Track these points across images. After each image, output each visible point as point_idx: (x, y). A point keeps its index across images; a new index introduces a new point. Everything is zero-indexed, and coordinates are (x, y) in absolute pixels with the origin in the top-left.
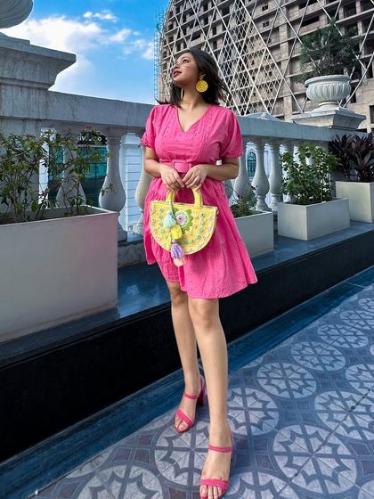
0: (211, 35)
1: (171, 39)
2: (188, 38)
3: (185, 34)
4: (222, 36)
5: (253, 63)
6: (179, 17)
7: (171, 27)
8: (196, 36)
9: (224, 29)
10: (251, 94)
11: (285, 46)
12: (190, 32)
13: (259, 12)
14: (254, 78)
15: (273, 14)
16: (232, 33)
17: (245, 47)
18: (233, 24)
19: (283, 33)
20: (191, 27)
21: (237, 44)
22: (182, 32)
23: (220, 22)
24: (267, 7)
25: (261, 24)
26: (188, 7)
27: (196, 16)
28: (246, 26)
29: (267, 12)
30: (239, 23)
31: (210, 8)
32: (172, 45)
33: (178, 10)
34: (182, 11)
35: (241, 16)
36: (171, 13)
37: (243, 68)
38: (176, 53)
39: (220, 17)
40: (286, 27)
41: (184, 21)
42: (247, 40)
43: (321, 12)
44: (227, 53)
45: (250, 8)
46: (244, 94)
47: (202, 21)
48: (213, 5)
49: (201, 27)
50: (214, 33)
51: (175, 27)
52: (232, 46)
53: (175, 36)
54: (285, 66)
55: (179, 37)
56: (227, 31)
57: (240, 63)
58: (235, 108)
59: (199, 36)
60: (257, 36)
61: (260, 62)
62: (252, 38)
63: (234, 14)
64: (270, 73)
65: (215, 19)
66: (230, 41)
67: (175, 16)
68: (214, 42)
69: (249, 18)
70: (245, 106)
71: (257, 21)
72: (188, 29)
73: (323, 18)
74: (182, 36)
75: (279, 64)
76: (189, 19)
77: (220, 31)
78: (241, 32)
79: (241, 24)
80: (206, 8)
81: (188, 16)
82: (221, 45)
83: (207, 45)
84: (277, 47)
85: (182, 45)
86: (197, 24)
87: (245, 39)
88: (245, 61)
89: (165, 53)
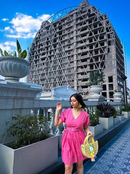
0: (49, 55)
1: (33, 54)
2: (40, 54)
3: (39, 53)
4: (53, 56)
5: (64, 67)
6: (37, 46)
7: (34, 49)
8: (43, 54)
9: (54, 53)
10: (63, 78)
11: (75, 62)
12: (41, 52)
13: (67, 49)
14: (64, 72)
15: (72, 50)
16: (57, 55)
17: (62, 61)
18: (57, 52)
19: (75, 57)
20: (42, 50)
21: (59, 59)
22: (38, 52)
23: (53, 50)
24: (70, 47)
25: (67, 53)
26: (41, 43)
27: (44, 47)
28: (62, 53)
29: (70, 49)
30: (60, 52)
31: (49, 44)
32: (33, 56)
33: (37, 43)
34: (38, 44)
35: (61, 49)
36: (34, 44)
37: (60, 68)
38: (35, 59)
39: (53, 48)
40: (76, 55)
41: (39, 48)
42: (62, 58)
43: (88, 52)
44: (55, 62)
45: (64, 47)
46: (60, 77)
47: (46, 49)
48: (50, 44)
49: (46, 51)
50: (51, 54)
51: (35, 50)
52: (57, 60)
53: (35, 53)
54: (75, 69)
55: (36, 53)
56: (55, 54)
57: (60, 66)
58: (57, 83)
59: (45, 54)
60: (66, 57)
61: (67, 67)
62: (64, 58)
63: (58, 48)
64: (70, 71)
65: (51, 49)
66: (56, 58)
67: (35, 45)
68: (50, 57)
69: (63, 50)
70: (60, 82)
71: (66, 52)
72: (40, 51)
73: (88, 54)
74: (38, 53)
75: (73, 68)
76: (41, 47)
77: (52, 54)
78: (60, 55)
79: (61, 52)
80: (48, 44)
81: (40, 46)
82: (53, 59)
83: (47, 58)
84: (73, 62)
85: (38, 57)
86: (44, 50)
87: (61, 58)
88: (61, 66)
89: (31, 59)
